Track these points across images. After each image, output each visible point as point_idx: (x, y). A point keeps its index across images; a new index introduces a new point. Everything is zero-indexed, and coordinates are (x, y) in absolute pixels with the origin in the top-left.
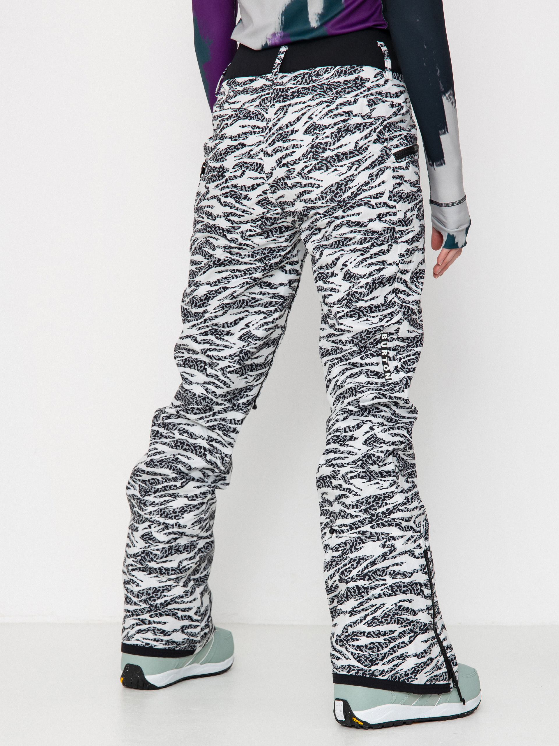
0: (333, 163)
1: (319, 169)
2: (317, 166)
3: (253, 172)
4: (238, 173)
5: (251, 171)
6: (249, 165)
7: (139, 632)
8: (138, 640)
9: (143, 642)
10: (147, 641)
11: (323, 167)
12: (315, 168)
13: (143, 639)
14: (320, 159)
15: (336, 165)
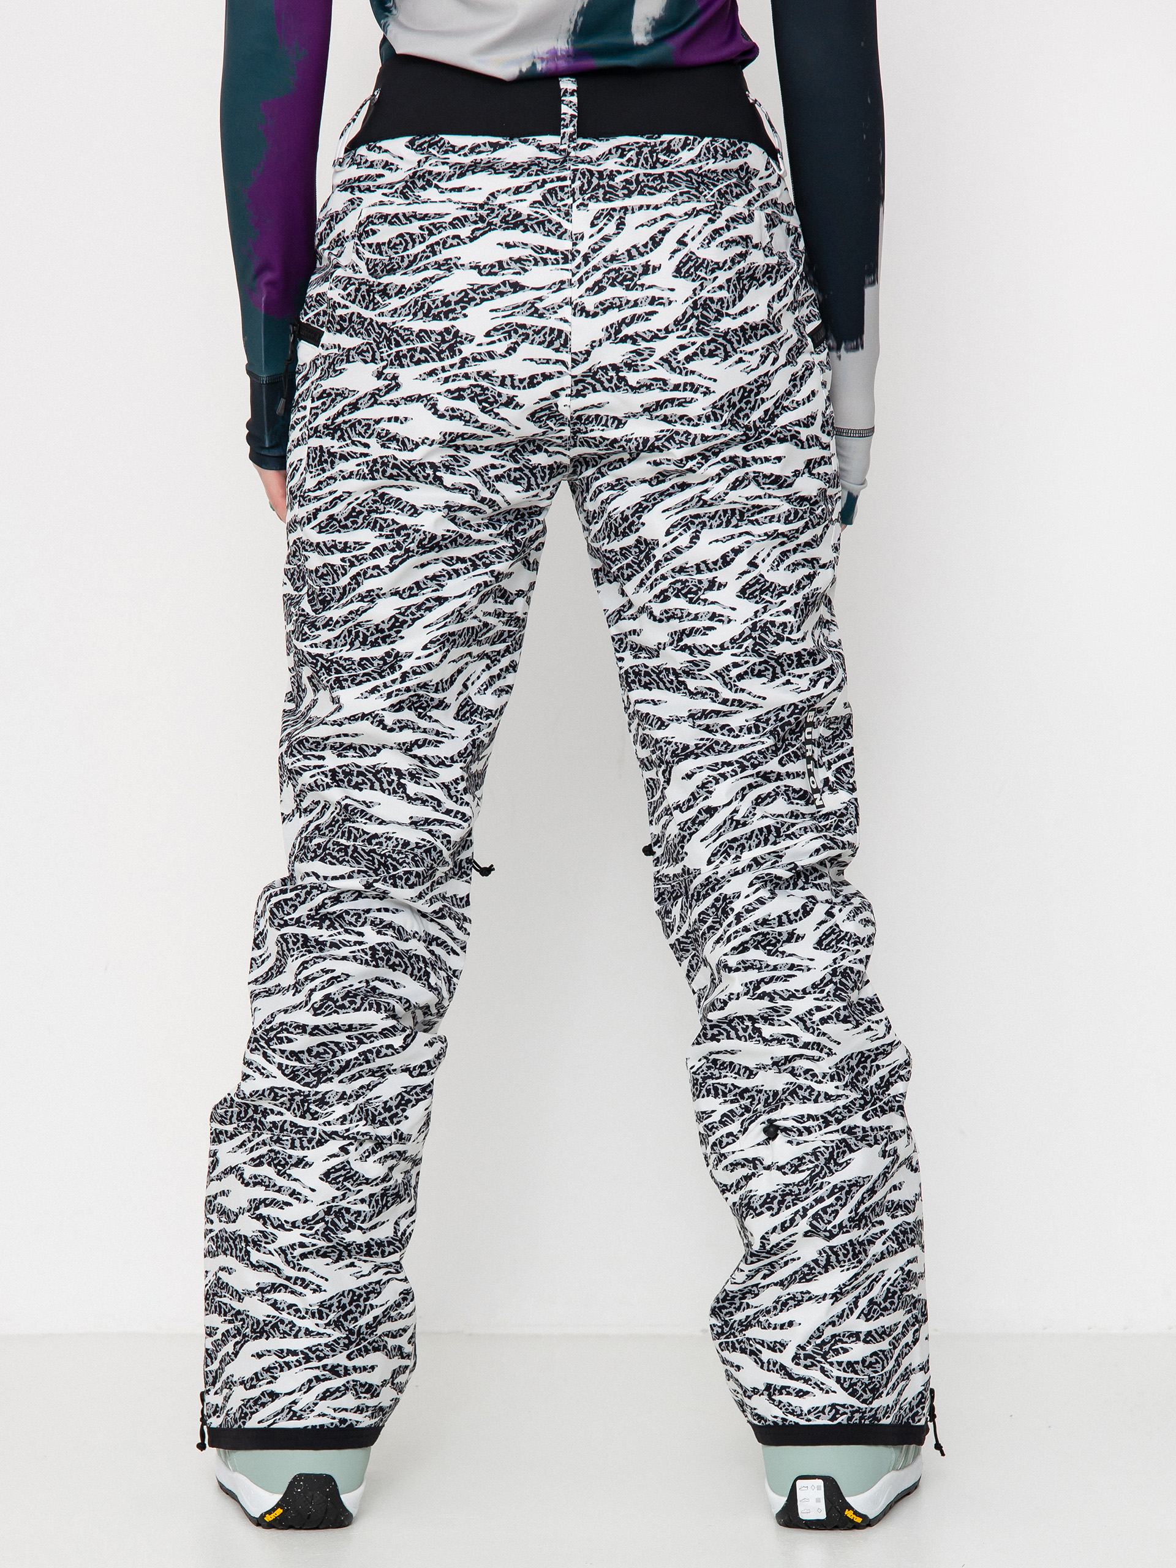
0: (736, 345)
1: (711, 354)
2: (707, 348)
3: (541, 347)
4: (500, 348)
5: (535, 346)
6: (530, 332)
7: (324, 1397)
8: (324, 1415)
9: (334, 1418)
10: (343, 1415)
11: (718, 352)
12: (703, 351)
13: (335, 1410)
14: (712, 332)
15: (742, 349)
